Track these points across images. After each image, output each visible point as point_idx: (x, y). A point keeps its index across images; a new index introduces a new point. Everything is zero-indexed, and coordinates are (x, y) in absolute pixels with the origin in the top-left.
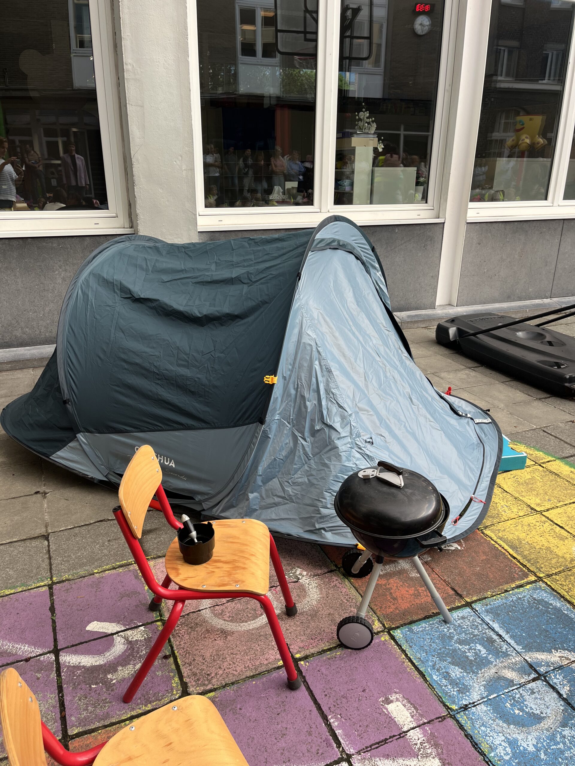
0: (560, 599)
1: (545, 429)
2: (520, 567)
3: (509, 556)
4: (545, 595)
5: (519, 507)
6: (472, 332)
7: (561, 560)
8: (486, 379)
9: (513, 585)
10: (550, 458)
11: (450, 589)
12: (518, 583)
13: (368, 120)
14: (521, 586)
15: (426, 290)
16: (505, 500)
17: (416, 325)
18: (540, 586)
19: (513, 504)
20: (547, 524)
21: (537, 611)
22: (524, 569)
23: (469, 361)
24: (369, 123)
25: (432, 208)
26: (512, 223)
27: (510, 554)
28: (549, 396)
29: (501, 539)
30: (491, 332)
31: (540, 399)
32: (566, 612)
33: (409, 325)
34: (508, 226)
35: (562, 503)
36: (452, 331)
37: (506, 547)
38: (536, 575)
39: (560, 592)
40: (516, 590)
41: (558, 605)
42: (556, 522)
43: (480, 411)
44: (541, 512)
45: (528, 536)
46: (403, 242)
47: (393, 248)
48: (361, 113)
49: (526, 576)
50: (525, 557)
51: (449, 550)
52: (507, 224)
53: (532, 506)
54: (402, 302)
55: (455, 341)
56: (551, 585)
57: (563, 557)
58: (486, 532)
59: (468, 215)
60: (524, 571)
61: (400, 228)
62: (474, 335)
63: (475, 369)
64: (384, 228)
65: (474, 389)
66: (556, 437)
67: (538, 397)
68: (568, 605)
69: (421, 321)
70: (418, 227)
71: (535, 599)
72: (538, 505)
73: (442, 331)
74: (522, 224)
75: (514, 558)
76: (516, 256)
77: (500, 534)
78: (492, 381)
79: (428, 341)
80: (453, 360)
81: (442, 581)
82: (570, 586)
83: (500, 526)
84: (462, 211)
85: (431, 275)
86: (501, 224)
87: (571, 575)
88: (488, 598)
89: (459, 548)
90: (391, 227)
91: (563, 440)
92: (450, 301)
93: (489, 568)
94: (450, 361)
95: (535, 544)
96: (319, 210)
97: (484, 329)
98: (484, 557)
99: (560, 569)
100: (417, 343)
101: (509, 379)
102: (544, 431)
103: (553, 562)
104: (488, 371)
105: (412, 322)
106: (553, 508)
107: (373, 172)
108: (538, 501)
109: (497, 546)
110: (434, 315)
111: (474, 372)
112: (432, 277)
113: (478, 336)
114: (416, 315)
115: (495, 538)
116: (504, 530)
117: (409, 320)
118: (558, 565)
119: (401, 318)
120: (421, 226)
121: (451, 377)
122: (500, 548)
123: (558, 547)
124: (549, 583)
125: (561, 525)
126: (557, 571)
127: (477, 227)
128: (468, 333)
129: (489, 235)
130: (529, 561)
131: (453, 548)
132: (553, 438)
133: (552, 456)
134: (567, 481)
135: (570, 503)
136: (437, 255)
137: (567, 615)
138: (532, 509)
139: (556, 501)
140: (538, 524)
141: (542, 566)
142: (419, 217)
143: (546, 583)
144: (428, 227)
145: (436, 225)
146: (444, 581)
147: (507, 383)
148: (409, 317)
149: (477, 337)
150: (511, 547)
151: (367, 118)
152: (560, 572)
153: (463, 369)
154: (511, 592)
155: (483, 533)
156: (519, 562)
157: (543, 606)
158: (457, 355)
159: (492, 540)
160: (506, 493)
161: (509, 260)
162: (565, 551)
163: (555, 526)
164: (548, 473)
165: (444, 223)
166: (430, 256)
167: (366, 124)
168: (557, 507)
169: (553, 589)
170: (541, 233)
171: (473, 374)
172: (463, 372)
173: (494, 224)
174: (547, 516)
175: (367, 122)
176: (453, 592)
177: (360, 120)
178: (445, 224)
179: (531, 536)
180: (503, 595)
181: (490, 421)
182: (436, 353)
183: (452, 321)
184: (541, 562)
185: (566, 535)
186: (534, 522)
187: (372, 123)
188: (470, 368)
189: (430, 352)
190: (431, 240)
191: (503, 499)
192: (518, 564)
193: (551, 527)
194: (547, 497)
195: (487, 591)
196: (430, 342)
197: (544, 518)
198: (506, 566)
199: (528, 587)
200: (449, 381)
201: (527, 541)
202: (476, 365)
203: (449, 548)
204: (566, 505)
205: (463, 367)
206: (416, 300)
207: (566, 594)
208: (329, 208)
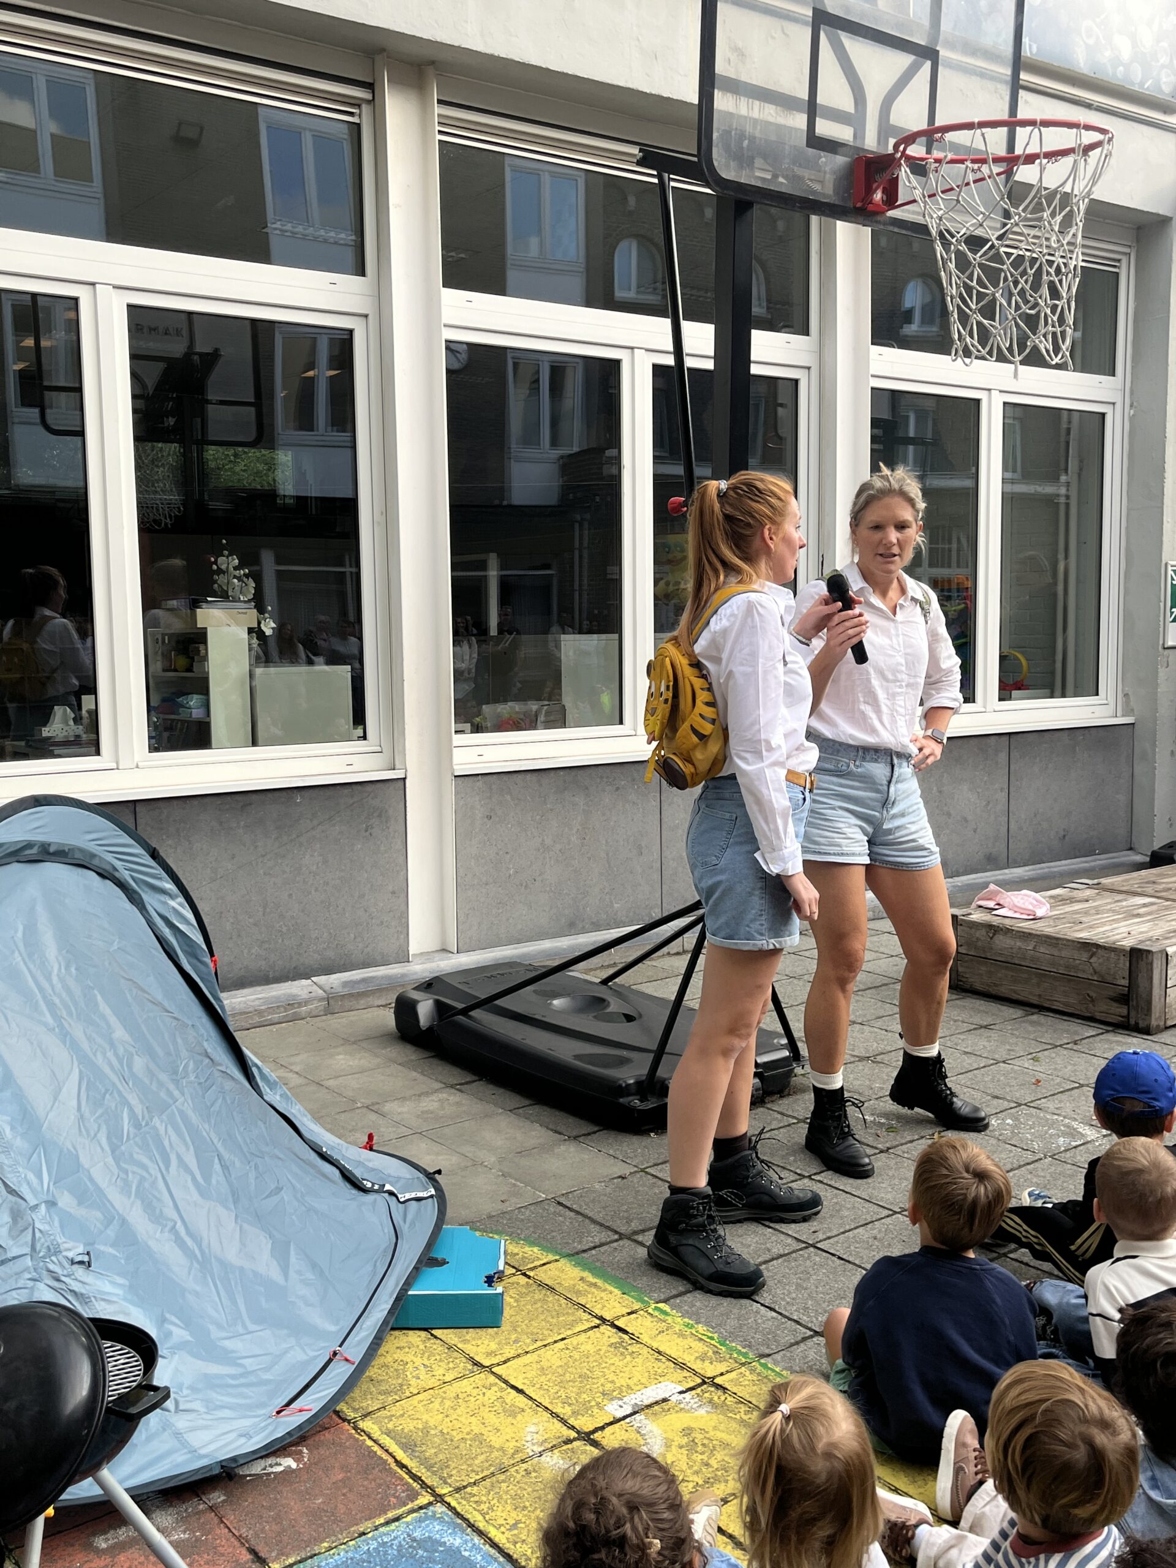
0: (463, 1531)
1: (562, 1200)
2: (407, 1483)
3: (393, 1466)
4: (438, 1528)
5: (451, 1365)
6: (460, 1006)
7: (496, 1454)
8: (478, 1107)
9: (382, 1520)
10: (551, 1257)
11: (244, 1551)
12: (390, 1515)
13: (237, 573)
14: (397, 1519)
15: (382, 923)
16: (426, 1355)
17: (362, 1002)
18: (434, 1513)
19: (441, 1360)
20: (495, 1388)
21: (411, 1561)
22: (415, 1485)
23: (456, 1071)
24: (239, 579)
25: (378, 749)
26: (552, 773)
27: (396, 1461)
28: (596, 1129)
29: (388, 1433)
30: (497, 1002)
31: (576, 1138)
32: (466, 1554)
33: (347, 1004)
34: (545, 779)
35: (539, 1344)
36: (425, 1009)
37: (394, 1448)
38: (434, 1493)
39: (468, 1516)
40: (381, 1530)
41: (458, 1542)
42: (513, 1383)
43: (421, 1176)
44: (489, 1369)
45: (448, 1420)
46: (315, 822)
47: (294, 836)
48: (221, 560)
49: (414, 1496)
50: (424, 1462)
51: (269, 1474)
52: (542, 773)
53: (477, 1358)
54: (330, 954)
55: (430, 1029)
56: (457, 1506)
57: (502, 1449)
58: (363, 1425)
59: (456, 760)
60: (413, 1489)
61: (306, 793)
62: (465, 1012)
63: (463, 1088)
64: (269, 795)
65: (446, 1130)
66: (578, 1213)
67: (574, 1134)
68: (477, 1540)
69: (372, 993)
70: (346, 791)
71: (414, 1540)
72: (489, 1354)
73: (405, 1008)
74: (574, 773)
75: (402, 1466)
76: (573, 839)
77: (390, 1426)
78: (491, 1108)
79: (382, 1036)
80: (422, 1073)
81: (233, 1540)
82: (495, 1501)
83: (396, 1410)
84: (442, 752)
85: (390, 888)
86: (529, 776)
87: (504, 1481)
88: (319, 1553)
89: (294, 1465)
90: (284, 793)
91: (589, 1218)
92: (444, 941)
93: (344, 1495)
94: (414, 1074)
95: (454, 1433)
96: (114, 766)
97: (483, 997)
98: (340, 1477)
99: (486, 1473)
100: (354, 1043)
101: (527, 1102)
102: (559, 1203)
103: (477, 1462)
104: (490, 1089)
105: (351, 995)
106: (519, 1356)
107: (251, 675)
108: (493, 1346)
109: (376, 1448)
110: (403, 975)
111: (459, 1093)
112: (393, 893)
113: (472, 1013)
114: (364, 980)
115: (375, 1436)
116: (402, 1415)
117: (346, 991)
118: (486, 1465)
119: (327, 988)
120: (354, 786)
121: (405, 1109)
122: (379, 1452)
123: (498, 1430)
124: (453, 1503)
125: (520, 1387)
126: (478, 1477)
127: (480, 783)
128: (454, 1008)
129: (508, 797)
130: (429, 1468)
131: (280, 1469)
132: (572, 1214)
133: (557, 1253)
134: (567, 1298)
135: (555, 1342)
136: (399, 845)
137: (467, 1559)
138: (476, 1364)
139: (528, 1341)
140: (475, 1392)
141: (454, 1472)
142: (350, 769)
143: (449, 1504)
144: (369, 788)
145: (387, 785)
146: (239, 1538)
147: (521, 1111)
148: (345, 984)
149: (470, 1017)
150: (405, 1447)
151: (235, 568)
152: (483, 1479)
153: (436, 1091)
154: (370, 1535)
155: (356, 1428)
156: (409, 1472)
157: (426, 1551)
158: (435, 1061)
159: (370, 1438)
160: (433, 1341)
161: (558, 847)
162: (508, 1437)
163: (509, 1390)
164: (535, 1287)
165: (404, 779)
166: (382, 848)
167: (235, 581)
168: (527, 1352)
169: (458, 1514)
170: (618, 789)
171: (454, 1097)
172: (434, 1097)
173: (515, 775)
174: (499, 1373)
175: (235, 577)
176: (249, 1557)
177: (220, 571)
178: (408, 781)
179: (455, 1416)
180: (351, 1543)
181: (433, 1192)
182: (391, 1060)
183: (428, 986)
184: (453, 1465)
185: (522, 1406)
186: (469, 1389)
187: (245, 580)
188: (452, 1086)
189: (378, 1060)
190: (380, 816)
191: (423, 1354)
192: (406, 1477)
193: (499, 1394)
194: (513, 1337)
195: (323, 1541)
196: (384, 1038)
197: (492, 1379)
198: (380, 1486)
199: (409, 1519)
200: (397, 1118)
201: (440, 1428)
202: (470, 1077)
203: (270, 1470)
204: (545, 1346)
205: (438, 1085)
206: (361, 945)
207: (480, 1518)
208: (137, 758)
